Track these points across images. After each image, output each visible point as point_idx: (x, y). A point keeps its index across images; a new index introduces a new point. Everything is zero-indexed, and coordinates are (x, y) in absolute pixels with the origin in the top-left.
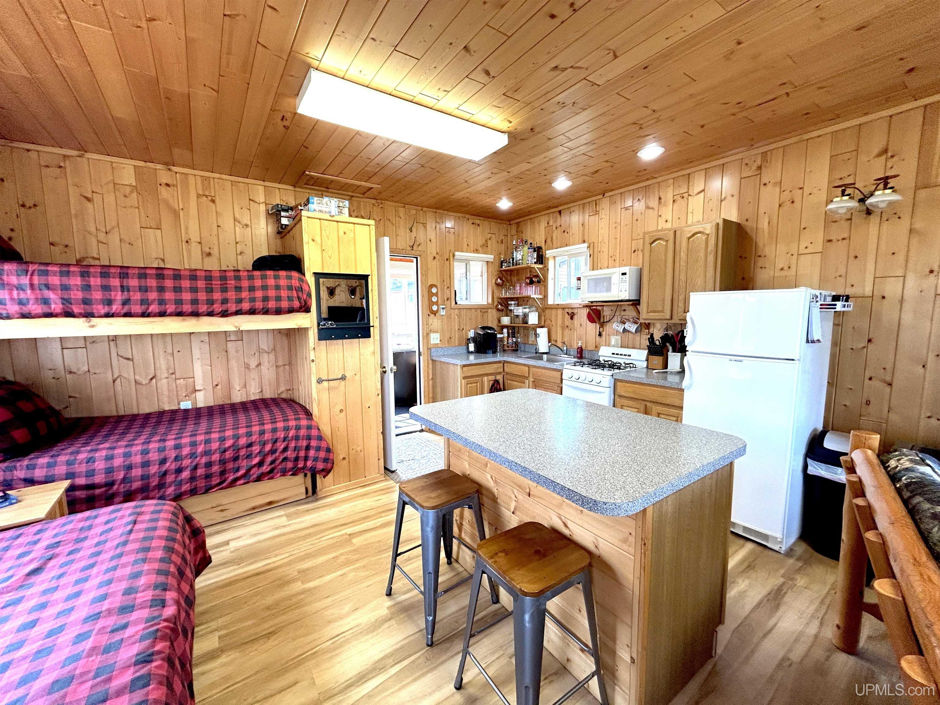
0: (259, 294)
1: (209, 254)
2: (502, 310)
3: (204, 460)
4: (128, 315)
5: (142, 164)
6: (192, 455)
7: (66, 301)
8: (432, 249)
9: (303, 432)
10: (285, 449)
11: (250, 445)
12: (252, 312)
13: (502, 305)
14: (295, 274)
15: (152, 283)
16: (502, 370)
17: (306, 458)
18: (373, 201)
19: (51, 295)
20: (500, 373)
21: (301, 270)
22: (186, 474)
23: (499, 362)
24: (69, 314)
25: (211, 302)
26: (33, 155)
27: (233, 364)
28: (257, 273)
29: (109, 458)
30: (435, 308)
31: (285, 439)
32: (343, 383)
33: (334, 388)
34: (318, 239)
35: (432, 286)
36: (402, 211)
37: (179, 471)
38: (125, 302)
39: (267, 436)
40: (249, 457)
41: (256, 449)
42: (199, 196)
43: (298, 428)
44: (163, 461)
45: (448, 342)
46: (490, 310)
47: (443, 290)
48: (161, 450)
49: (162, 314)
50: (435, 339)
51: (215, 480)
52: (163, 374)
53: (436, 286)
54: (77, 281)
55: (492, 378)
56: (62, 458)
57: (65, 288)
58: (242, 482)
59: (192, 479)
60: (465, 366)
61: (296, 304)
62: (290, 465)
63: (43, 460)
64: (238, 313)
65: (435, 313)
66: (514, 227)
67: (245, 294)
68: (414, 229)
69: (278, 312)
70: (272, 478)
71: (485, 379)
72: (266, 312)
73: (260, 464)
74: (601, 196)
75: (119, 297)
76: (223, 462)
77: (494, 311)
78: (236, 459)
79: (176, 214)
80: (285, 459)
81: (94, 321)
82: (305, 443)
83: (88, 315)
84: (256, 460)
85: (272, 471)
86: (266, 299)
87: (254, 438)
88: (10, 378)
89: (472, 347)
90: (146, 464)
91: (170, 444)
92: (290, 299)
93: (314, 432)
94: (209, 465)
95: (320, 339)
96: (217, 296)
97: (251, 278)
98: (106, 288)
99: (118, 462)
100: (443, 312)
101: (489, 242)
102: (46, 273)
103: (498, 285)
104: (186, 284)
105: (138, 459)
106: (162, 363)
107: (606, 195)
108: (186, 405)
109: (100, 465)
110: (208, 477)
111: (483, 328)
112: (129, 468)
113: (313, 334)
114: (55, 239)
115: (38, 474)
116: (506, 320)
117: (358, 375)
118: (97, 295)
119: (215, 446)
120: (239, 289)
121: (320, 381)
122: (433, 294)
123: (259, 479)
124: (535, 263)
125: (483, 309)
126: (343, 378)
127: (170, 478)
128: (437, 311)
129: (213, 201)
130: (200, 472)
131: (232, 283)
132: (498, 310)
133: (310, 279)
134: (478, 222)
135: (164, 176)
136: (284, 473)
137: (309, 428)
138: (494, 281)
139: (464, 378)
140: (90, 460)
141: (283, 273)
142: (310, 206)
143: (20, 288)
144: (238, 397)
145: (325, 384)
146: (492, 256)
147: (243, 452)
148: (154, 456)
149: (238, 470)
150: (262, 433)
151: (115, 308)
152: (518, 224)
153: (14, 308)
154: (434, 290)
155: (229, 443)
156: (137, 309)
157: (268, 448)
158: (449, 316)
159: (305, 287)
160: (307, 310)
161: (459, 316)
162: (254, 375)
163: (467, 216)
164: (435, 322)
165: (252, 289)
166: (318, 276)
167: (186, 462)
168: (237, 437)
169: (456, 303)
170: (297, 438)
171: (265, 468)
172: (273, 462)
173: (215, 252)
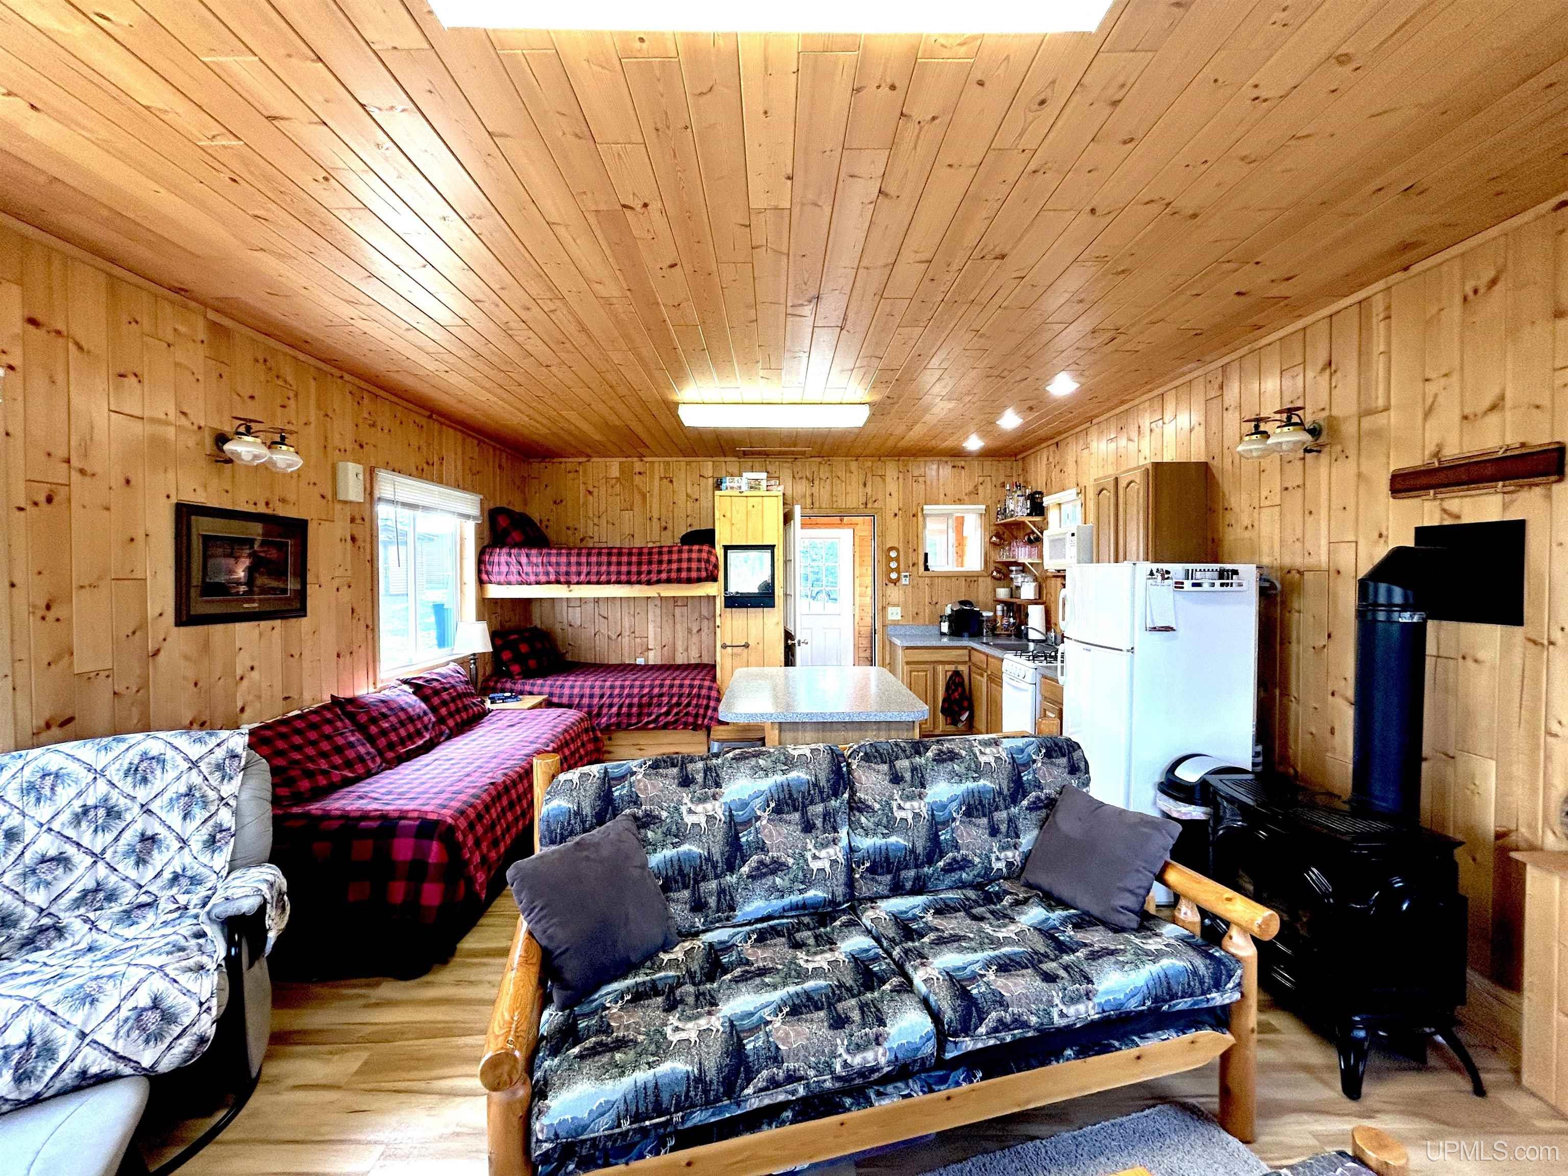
0: (674, 566)
1: (665, 528)
2: (1000, 579)
3: (627, 701)
4: (589, 583)
5: (624, 459)
6: (620, 696)
7: (557, 573)
8: (893, 504)
9: (704, 692)
10: (688, 705)
11: (661, 695)
12: (669, 581)
13: (998, 572)
14: (706, 548)
15: (604, 559)
16: (967, 659)
17: (704, 717)
18: (819, 459)
19: (551, 569)
20: (964, 663)
21: (713, 545)
22: (614, 710)
23: (965, 648)
24: (558, 582)
25: (639, 573)
26: (563, 466)
27: (678, 626)
28: (686, 548)
29: (572, 687)
30: (894, 576)
31: (689, 695)
32: (746, 650)
33: (737, 655)
34: (728, 515)
35: (891, 549)
36: (854, 465)
37: (611, 706)
38: (588, 574)
39: (675, 690)
40: (659, 705)
41: (665, 699)
42: (661, 479)
43: (701, 687)
44: (602, 696)
45: (913, 618)
46: (980, 579)
47: (906, 553)
48: (602, 687)
49: (608, 582)
50: (894, 614)
51: (634, 720)
52: (626, 633)
53: (898, 550)
54: (564, 559)
55: (952, 668)
56: (549, 682)
57: (558, 564)
58: (652, 726)
59: (618, 714)
60: (908, 648)
61: (704, 574)
62: (691, 720)
63: (540, 682)
64: (658, 582)
65: (895, 582)
66: (1020, 463)
67: (664, 566)
68: (869, 484)
69: (689, 581)
70: (675, 729)
71: (940, 668)
72: (679, 581)
73: (667, 713)
74: (1088, 424)
75: (585, 569)
76: (640, 705)
77: (989, 579)
78: (649, 705)
79: (644, 496)
80: (687, 714)
81: (572, 587)
82: (705, 702)
83: (568, 583)
84: (664, 709)
85: (676, 721)
86: (679, 570)
87: (665, 690)
88: (539, 626)
89: (945, 627)
90: (591, 696)
91: (608, 684)
92: (699, 570)
93: (714, 694)
94: (630, 706)
95: (726, 606)
96: (645, 568)
97: (680, 551)
98: (579, 564)
99: (576, 691)
100: (904, 581)
101: (981, 488)
102: (549, 554)
103: (994, 544)
104: (625, 559)
105: (587, 691)
106: (626, 624)
107: (1094, 422)
108: (640, 661)
109: (567, 691)
110: (629, 715)
111: (962, 603)
112: (582, 696)
113: (720, 603)
114: (570, 525)
115: (536, 689)
116: (1003, 593)
117: (761, 645)
118: (574, 569)
119: (636, 691)
120: (660, 562)
121: (724, 646)
122: (892, 559)
123: (665, 727)
124: (1028, 515)
125: (970, 578)
126: (746, 646)
127: (605, 710)
128: (898, 579)
129: (671, 481)
130: (624, 710)
131: (656, 557)
132: (994, 578)
133: (719, 551)
134: (963, 463)
135: (638, 466)
136: (686, 726)
137: (710, 688)
138: (987, 539)
139: (908, 663)
140: (562, 687)
141: (696, 547)
142: (723, 486)
143: (537, 565)
144: (680, 660)
145: (729, 649)
146: (984, 507)
147: (655, 700)
148: (597, 691)
149: (650, 715)
150: (672, 686)
151: (582, 577)
152: (1023, 458)
153: (532, 578)
154: (893, 554)
155: (646, 691)
156: (594, 578)
157: (674, 700)
158: (915, 587)
159: (713, 559)
160: (715, 579)
161: (931, 586)
162: (695, 639)
163: (944, 459)
164: (894, 593)
165: (670, 562)
166: (727, 548)
167: (616, 700)
168: (652, 687)
169: (927, 568)
170: (699, 696)
171: (670, 718)
172: (677, 714)
173: (670, 526)
